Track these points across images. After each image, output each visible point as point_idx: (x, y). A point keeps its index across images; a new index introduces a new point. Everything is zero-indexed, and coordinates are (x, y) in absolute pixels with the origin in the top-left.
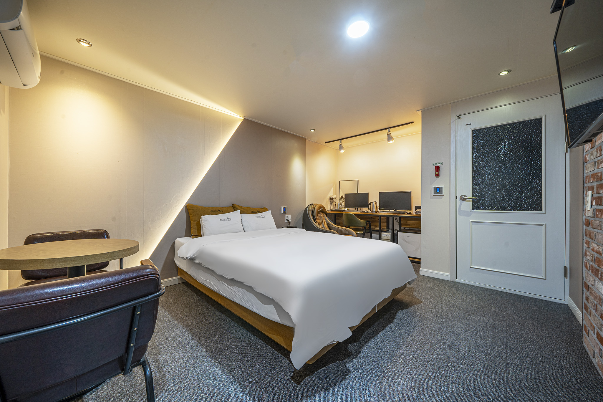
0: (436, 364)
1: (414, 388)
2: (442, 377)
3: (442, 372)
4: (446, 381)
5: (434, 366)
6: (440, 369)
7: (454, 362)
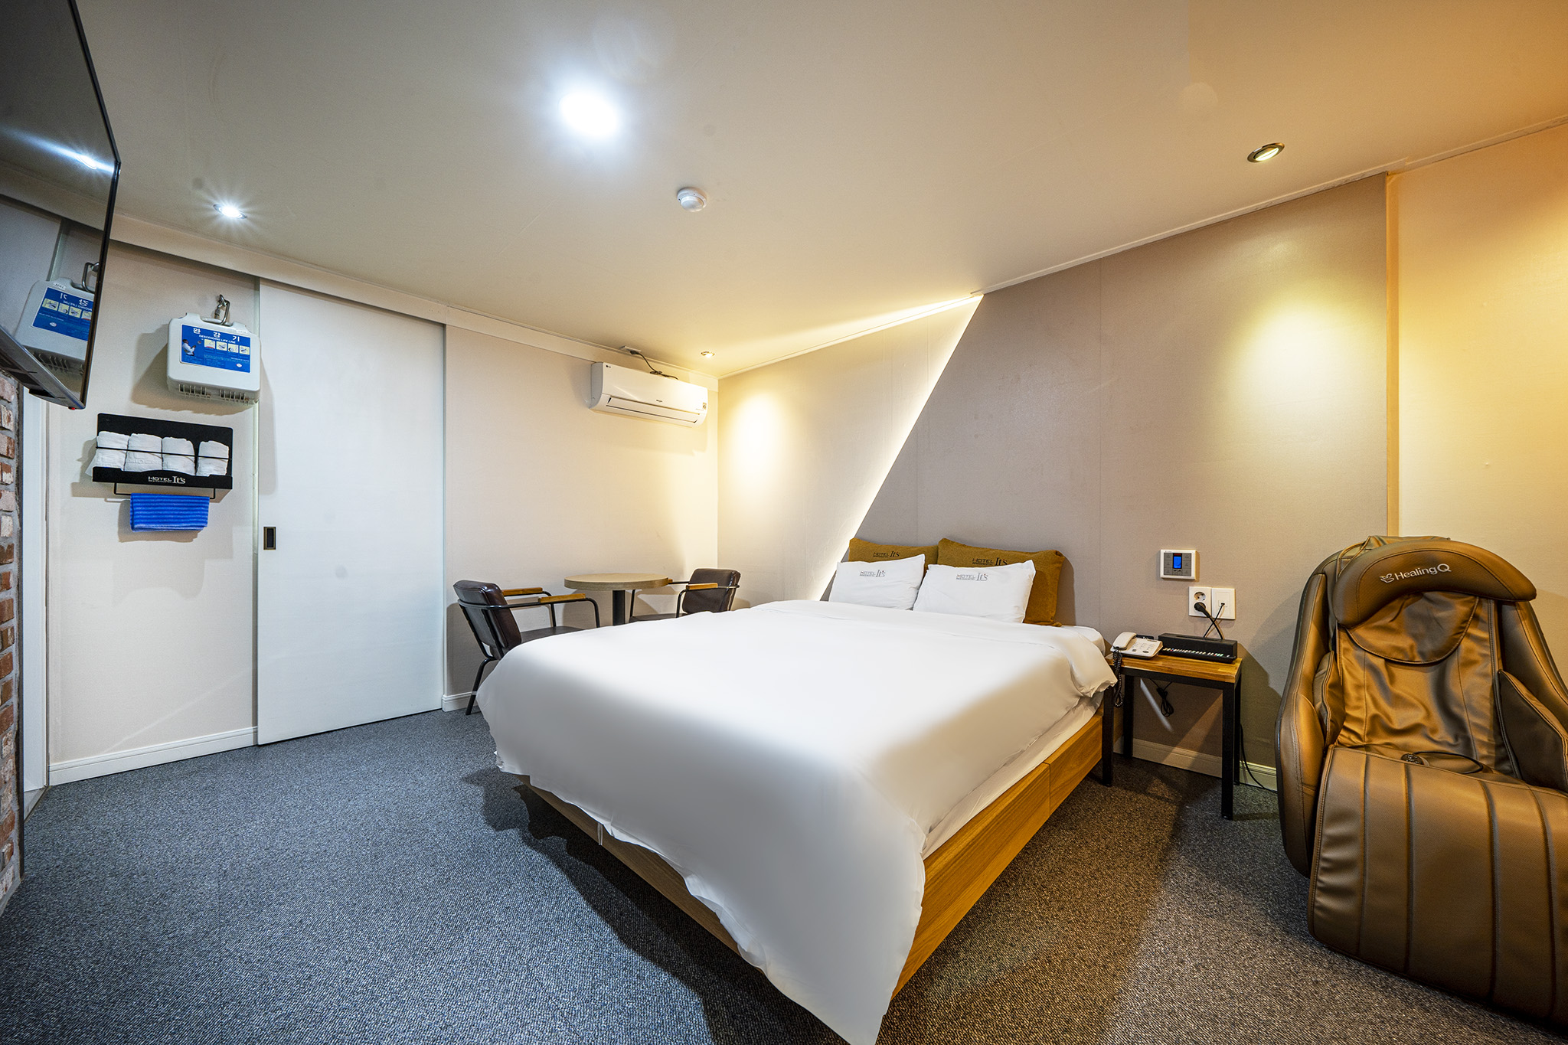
0: (411, 959)
1: (401, 891)
2: (378, 948)
3: (386, 958)
4: (364, 949)
5: (409, 951)
6: (395, 959)
7: (380, 1005)
